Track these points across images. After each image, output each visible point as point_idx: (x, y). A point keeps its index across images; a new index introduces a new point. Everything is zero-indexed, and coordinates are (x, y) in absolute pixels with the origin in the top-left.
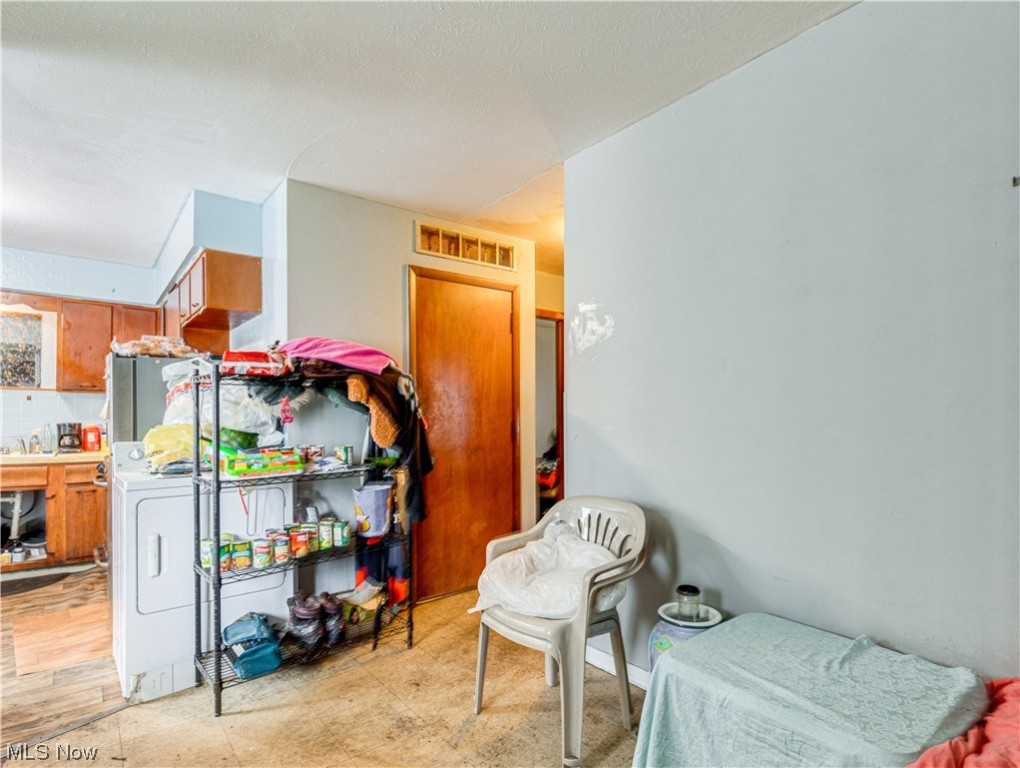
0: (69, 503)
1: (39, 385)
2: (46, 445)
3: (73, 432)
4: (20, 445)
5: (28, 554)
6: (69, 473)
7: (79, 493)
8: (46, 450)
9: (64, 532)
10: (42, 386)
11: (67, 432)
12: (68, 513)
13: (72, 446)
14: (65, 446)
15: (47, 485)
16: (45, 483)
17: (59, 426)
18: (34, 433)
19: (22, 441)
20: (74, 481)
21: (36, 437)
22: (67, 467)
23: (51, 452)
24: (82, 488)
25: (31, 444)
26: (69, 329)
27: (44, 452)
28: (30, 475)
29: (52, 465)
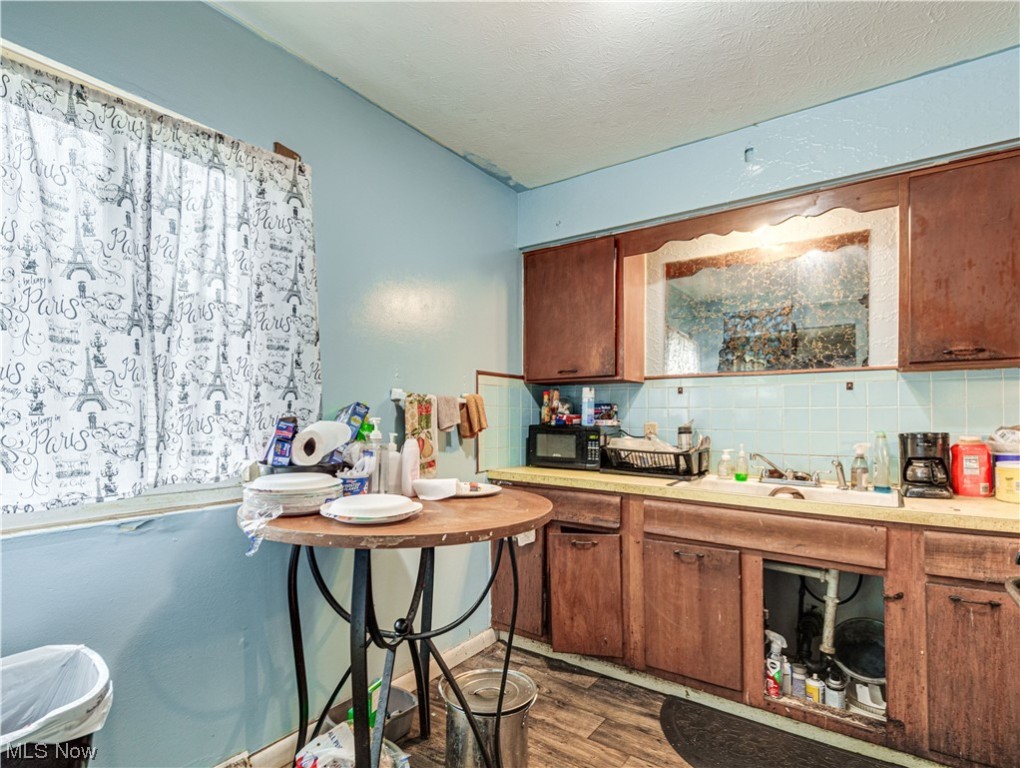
0: (931, 619)
1: (865, 362)
2: (878, 475)
3: (931, 454)
4: (835, 471)
5: (851, 698)
6: (933, 549)
7: (956, 601)
8: (878, 485)
9: (924, 684)
10: (872, 364)
11: (920, 453)
12: (931, 643)
13: (930, 482)
14: (916, 482)
15: (886, 569)
16: (881, 563)
17: (903, 439)
18: (859, 452)
19: (840, 464)
20: (943, 573)
21: (862, 457)
22: (928, 534)
23: (888, 490)
24: (964, 592)
25: (853, 471)
26: (923, 233)
27: (877, 489)
28: (854, 541)
29: (896, 525)
